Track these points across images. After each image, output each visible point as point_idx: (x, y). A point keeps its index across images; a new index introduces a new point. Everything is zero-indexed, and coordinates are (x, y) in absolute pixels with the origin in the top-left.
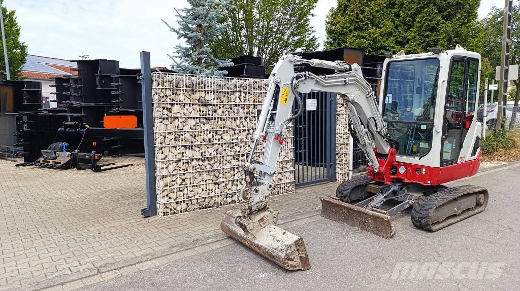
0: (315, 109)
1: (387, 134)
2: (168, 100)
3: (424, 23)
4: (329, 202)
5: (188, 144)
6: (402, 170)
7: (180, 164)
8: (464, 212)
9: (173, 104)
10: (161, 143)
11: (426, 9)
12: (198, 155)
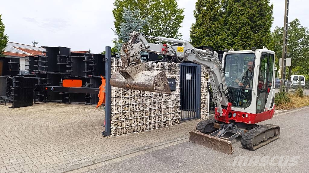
0: (191, 79)
1: (228, 94)
3: (243, 35)
4: (194, 133)
5: (128, 96)
6: (234, 115)
7: (124, 107)
8: (268, 139)
10: (115, 96)
11: (244, 27)
12: (133, 102)
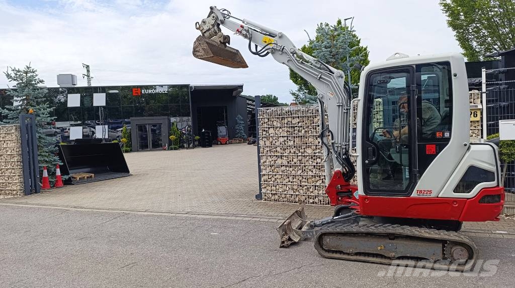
2: (265, 125)
7: (273, 168)
9: (269, 128)
12: (285, 163)
